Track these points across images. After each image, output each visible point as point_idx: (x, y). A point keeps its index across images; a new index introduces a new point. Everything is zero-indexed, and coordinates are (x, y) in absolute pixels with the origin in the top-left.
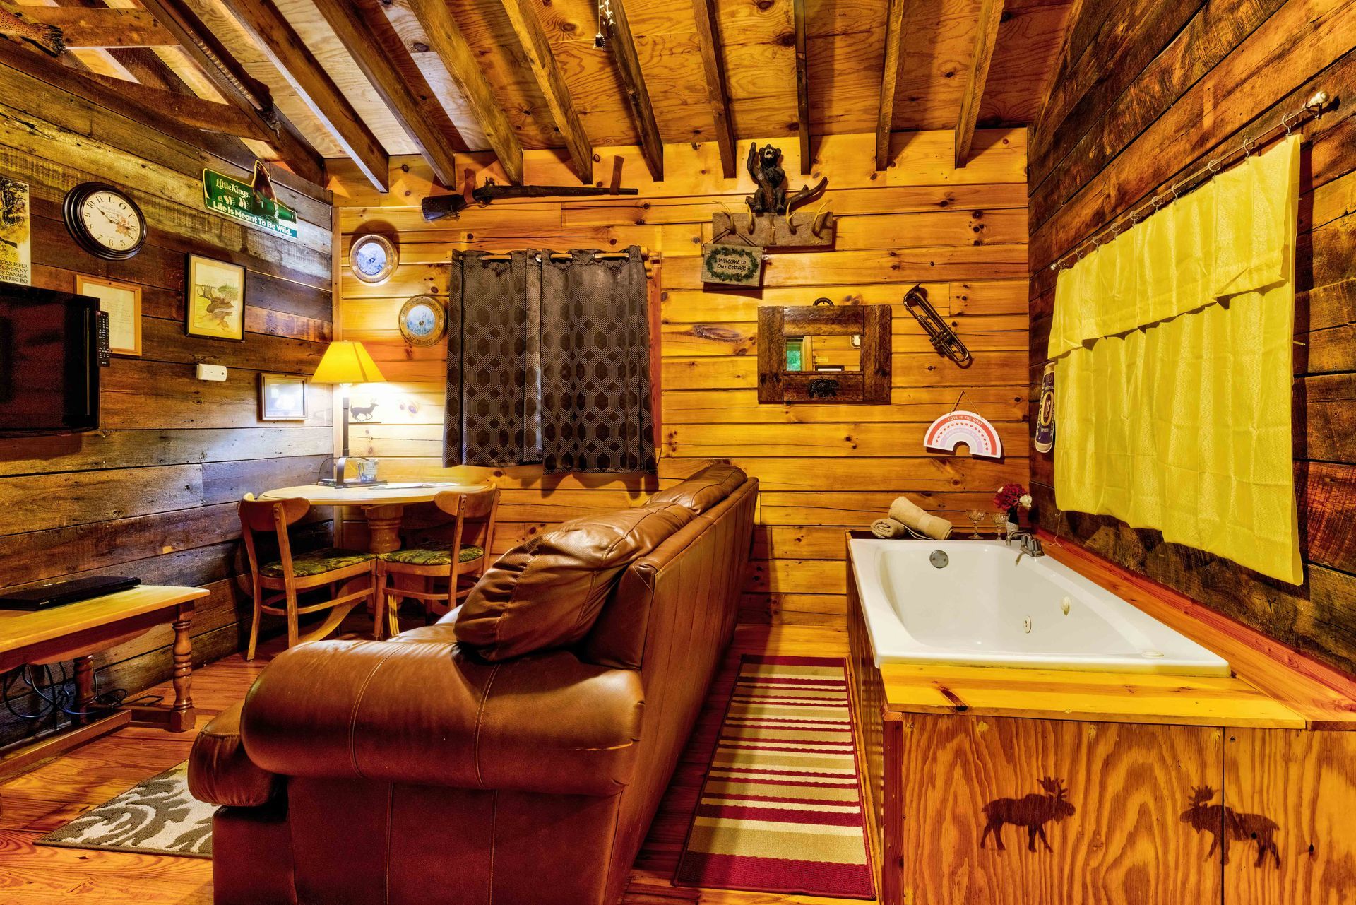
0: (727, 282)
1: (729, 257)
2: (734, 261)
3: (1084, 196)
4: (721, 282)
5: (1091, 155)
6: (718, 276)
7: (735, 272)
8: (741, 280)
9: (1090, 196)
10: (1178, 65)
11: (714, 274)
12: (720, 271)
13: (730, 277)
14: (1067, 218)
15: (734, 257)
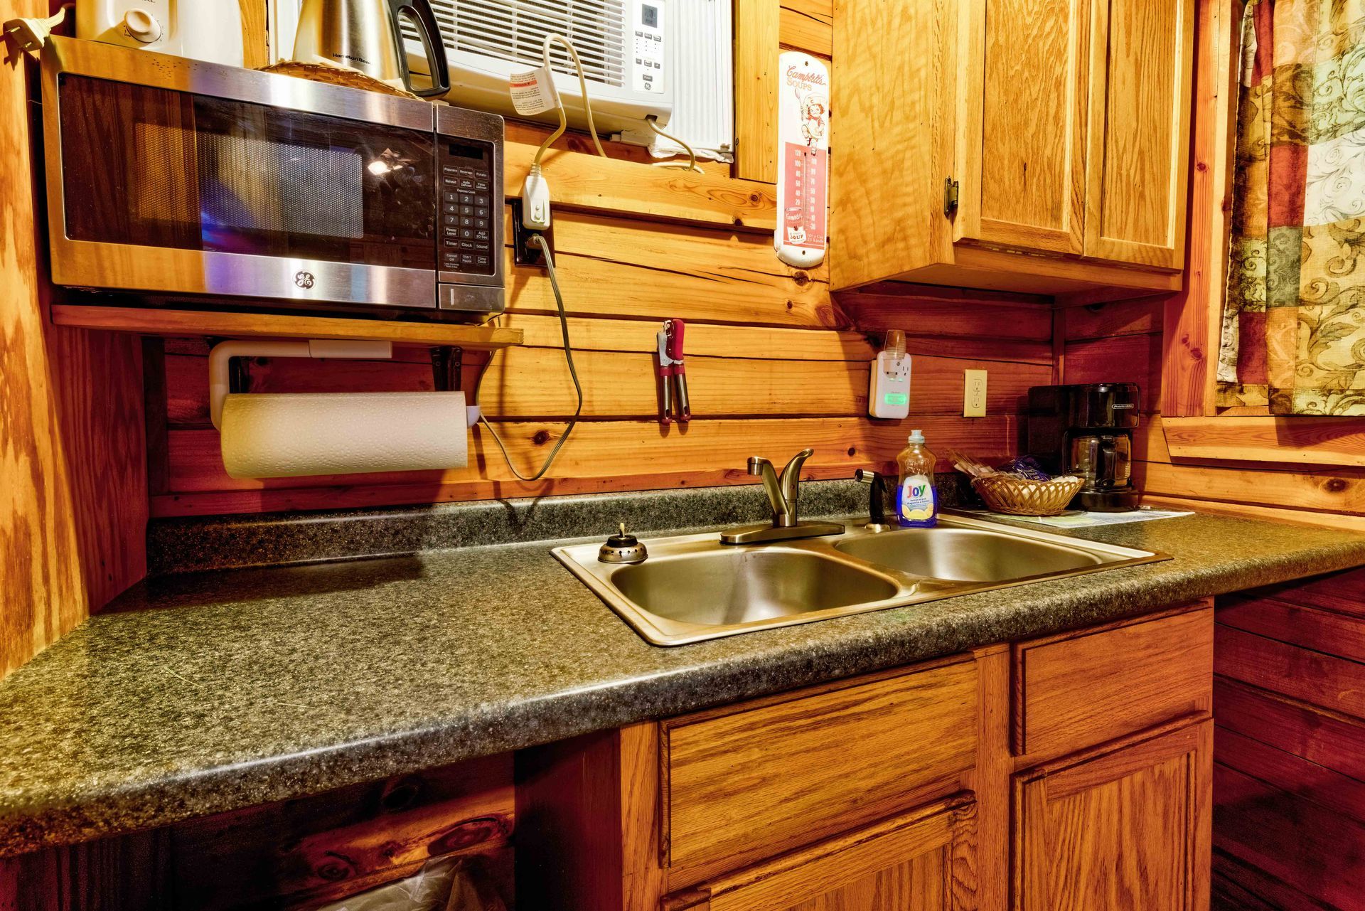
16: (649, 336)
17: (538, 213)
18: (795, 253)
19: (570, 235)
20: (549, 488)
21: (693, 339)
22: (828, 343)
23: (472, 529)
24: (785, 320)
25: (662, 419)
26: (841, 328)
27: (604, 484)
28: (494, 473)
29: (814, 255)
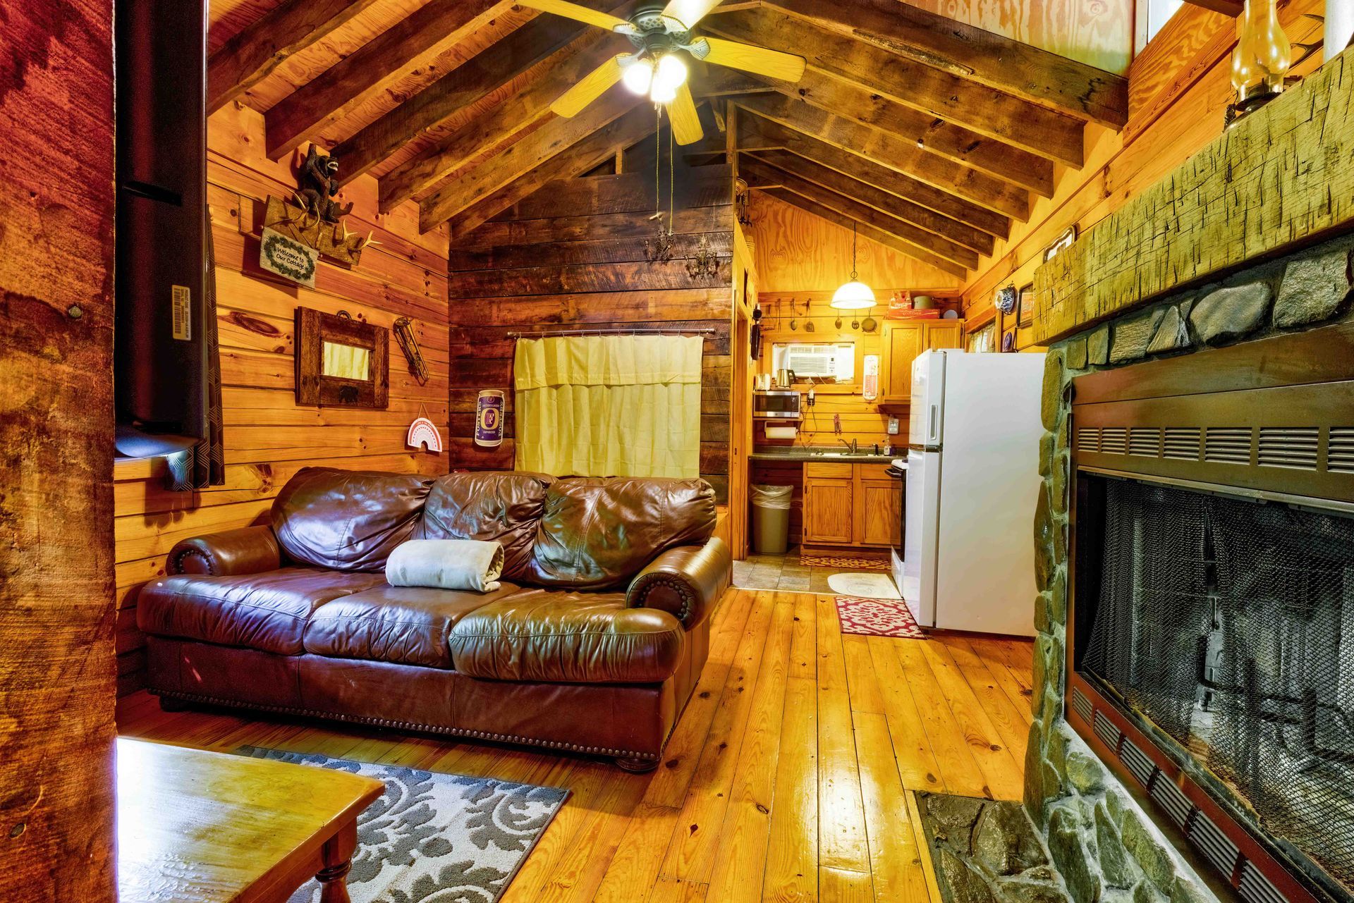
0: (286, 275)
1: (287, 250)
2: (292, 256)
3: (535, 300)
4: (280, 274)
5: (544, 281)
6: (280, 267)
7: (295, 268)
8: (299, 278)
9: (545, 303)
10: (630, 276)
11: (274, 263)
12: (279, 261)
13: (290, 272)
14: (512, 306)
15: (292, 252)
16: (832, 416)
17: (811, 396)
18: (868, 398)
19: (818, 399)
20: (812, 444)
21: (841, 417)
22: (878, 416)
23: (798, 450)
24: (866, 412)
25: (836, 432)
26: (881, 413)
27: (823, 445)
28: (803, 441)
29: (872, 398)
